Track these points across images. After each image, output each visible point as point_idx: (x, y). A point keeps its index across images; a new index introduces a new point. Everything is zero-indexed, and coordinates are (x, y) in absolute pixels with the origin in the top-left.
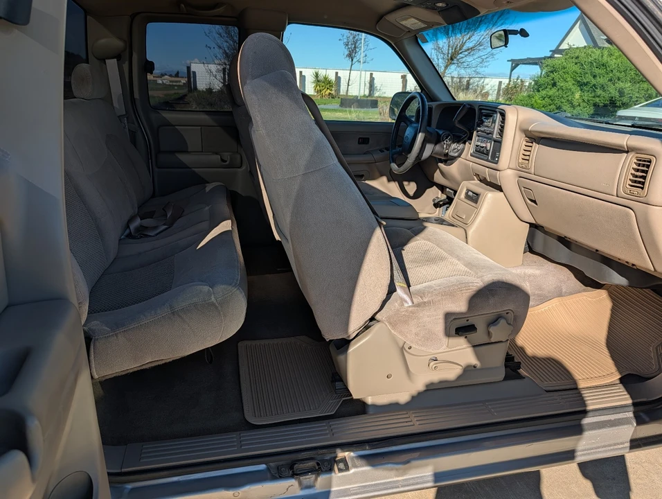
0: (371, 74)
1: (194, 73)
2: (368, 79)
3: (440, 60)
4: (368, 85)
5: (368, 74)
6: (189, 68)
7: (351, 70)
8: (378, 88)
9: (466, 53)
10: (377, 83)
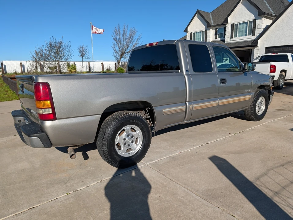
0: (89, 63)
1: (5, 66)
2: (88, 64)
3: (118, 56)
4: (88, 67)
5: (88, 63)
6: (2, 63)
7: (82, 62)
8: (92, 68)
9: (127, 54)
10: (91, 66)
